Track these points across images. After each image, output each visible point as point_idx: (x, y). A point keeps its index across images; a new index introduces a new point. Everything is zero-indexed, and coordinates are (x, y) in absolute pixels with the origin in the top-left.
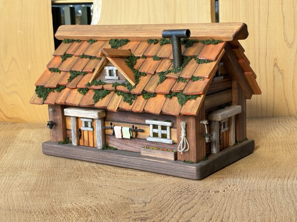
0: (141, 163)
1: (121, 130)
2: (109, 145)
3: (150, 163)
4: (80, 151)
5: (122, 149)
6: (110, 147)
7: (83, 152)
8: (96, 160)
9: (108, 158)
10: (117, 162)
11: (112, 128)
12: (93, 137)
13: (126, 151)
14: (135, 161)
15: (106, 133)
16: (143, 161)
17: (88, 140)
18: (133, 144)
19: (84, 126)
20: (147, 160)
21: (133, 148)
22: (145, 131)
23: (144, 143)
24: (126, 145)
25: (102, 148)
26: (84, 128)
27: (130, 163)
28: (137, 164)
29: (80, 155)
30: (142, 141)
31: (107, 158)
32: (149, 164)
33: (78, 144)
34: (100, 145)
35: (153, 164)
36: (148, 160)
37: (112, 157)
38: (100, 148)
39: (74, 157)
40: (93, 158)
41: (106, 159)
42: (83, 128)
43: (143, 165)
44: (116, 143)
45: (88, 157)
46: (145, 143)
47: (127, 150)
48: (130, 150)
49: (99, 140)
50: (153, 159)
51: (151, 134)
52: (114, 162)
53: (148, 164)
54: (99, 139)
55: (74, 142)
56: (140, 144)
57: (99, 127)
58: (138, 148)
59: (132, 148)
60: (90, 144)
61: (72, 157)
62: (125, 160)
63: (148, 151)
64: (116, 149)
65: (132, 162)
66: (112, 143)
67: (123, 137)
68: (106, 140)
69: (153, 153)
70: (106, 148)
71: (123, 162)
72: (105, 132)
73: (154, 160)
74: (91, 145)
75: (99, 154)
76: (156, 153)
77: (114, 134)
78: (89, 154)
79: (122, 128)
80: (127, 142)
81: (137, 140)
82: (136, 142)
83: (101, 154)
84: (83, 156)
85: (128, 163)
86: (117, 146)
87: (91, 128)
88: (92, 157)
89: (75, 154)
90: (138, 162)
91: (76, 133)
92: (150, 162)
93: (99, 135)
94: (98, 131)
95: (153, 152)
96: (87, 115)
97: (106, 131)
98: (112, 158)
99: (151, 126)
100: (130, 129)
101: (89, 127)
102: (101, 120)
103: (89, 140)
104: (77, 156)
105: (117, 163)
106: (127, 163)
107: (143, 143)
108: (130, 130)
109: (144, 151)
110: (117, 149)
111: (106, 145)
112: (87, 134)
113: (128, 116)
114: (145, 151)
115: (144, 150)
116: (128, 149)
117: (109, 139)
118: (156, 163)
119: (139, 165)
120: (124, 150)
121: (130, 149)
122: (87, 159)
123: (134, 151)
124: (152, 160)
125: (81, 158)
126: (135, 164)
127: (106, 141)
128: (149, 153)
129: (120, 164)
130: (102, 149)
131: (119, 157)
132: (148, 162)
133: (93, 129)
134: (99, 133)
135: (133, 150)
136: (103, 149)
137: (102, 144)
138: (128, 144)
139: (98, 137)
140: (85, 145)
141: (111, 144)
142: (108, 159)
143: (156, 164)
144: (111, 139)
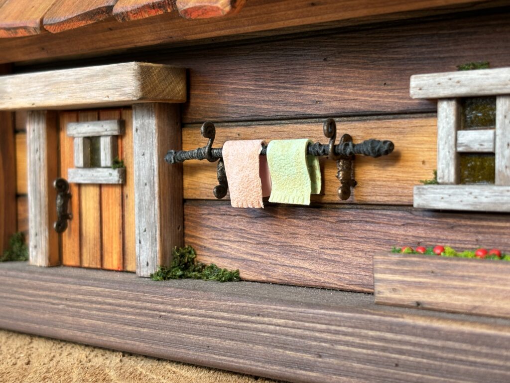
0: (372, 347)
1: (263, 156)
2: (199, 258)
3: (443, 348)
4: (50, 290)
5: (264, 278)
6: (204, 266)
7: (64, 296)
8: (123, 335)
9: (180, 320)
10: (228, 344)
11: (215, 158)
12: (123, 216)
13: (288, 285)
14: (337, 333)
15: (188, 194)
16: (389, 335)
17: (98, 235)
18: (327, 242)
19: (81, 163)
20: (414, 327)
21: (329, 268)
22: (405, 154)
23: (394, 231)
24: (286, 249)
25: (158, 269)
26: (81, 171)
27: (307, 350)
28: (346, 358)
29: (52, 311)
30: (385, 220)
31: (175, 324)
32: (434, 357)
33: (56, 260)
34: (151, 254)
35: (465, 352)
36: (424, 329)
37: (203, 312)
38: (146, 272)
39: (26, 321)
40: (110, 325)
41: (172, 329)
42: (74, 174)
43: (387, 363)
44: (234, 246)
45: (85, 321)
46: (401, 231)
47: (294, 281)
48: (310, 277)
49: (144, 225)
50: (463, 322)
51: (440, 167)
52: (214, 341)
53: (423, 356)
54: (148, 223)
55: (36, 247)
56: (366, 240)
57: (147, 156)
58: (358, 267)
59: (322, 268)
60: (106, 257)
61: (17, 320)
62: (276, 333)
63: (421, 268)
64: (233, 277)
65: (315, 339)
66: (216, 248)
67: (271, 200)
68: (186, 232)
69: (456, 283)
70: (180, 273)
71: (264, 342)
72: (182, 188)
73: (467, 328)
74: (113, 261)
75: (139, 300)
76: (483, 280)
77: (223, 189)
78: (92, 302)
79: (264, 145)
80: (294, 235)
81: (349, 214)
82: (345, 226)
83: (148, 297)
84: (65, 317)
85: (297, 350)
86: (236, 259)
87: (111, 171)
88: (104, 319)
89: (29, 309)
90: (357, 340)
91: (44, 201)
92: (439, 343)
93: (147, 198)
94: (144, 180)
95: (462, 278)
96: (85, 90)
97: (188, 181)
98: (203, 323)
99: (447, 112)
100: (309, 145)
101: (103, 164)
102: (159, 118)
103: (105, 237)
104: (36, 315)
105: (227, 351)
106: (284, 346)
107: (385, 229)
108: (311, 153)
109: (394, 272)
110: (241, 280)
111: (182, 256)
112: (97, 205)
113: (301, 82)
114: (404, 273)
115: (398, 263)
116: (298, 273)
117: (198, 225)
118: (485, 350)
119: (359, 361)
120: (274, 283)
121: (311, 271)
122: (82, 330)
123: (332, 281)
124: (455, 327)
125: (56, 326)
126: (336, 356)
127: (183, 235)
128: (433, 287)
129: (247, 356)
130: (157, 274)
131: (243, 313)
132: (425, 341)
133: (124, 175)
134: (147, 187)
135: (322, 279)
136: (165, 274)
137: (158, 248)
138: (298, 243)
139: (140, 209)
140: (86, 264)
141: (209, 249)
142: (180, 330)
143: (487, 355)
144: (208, 223)
